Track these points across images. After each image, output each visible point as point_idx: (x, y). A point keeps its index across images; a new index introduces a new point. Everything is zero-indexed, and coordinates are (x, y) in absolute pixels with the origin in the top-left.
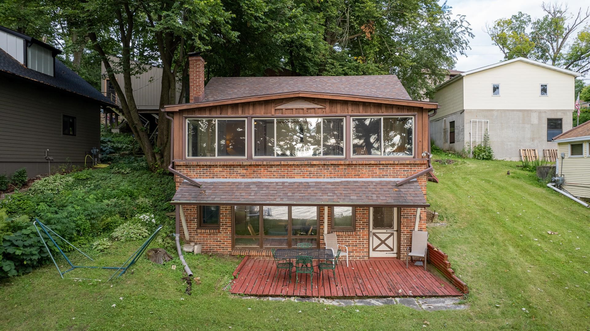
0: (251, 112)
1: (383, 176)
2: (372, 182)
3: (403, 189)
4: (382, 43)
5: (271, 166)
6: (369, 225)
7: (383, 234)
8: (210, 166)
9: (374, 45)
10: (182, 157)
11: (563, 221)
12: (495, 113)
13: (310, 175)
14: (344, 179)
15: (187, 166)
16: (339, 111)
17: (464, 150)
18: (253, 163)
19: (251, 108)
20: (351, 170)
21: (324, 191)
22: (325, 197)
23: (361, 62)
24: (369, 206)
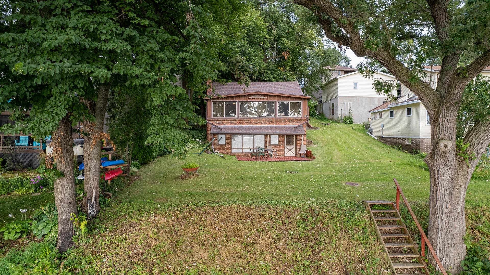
0: (243, 99)
1: (290, 124)
2: (285, 127)
3: (297, 129)
4: (293, 61)
5: (247, 120)
6: (284, 143)
7: (290, 147)
8: (222, 121)
9: (289, 62)
10: (211, 117)
11: (362, 143)
12: (355, 99)
13: (262, 124)
14: (275, 126)
15: (213, 120)
16: (273, 99)
17: (338, 118)
18: (240, 119)
19: (239, 98)
20: (277, 122)
21: (268, 130)
22: (268, 131)
23: (282, 71)
24: (284, 135)
